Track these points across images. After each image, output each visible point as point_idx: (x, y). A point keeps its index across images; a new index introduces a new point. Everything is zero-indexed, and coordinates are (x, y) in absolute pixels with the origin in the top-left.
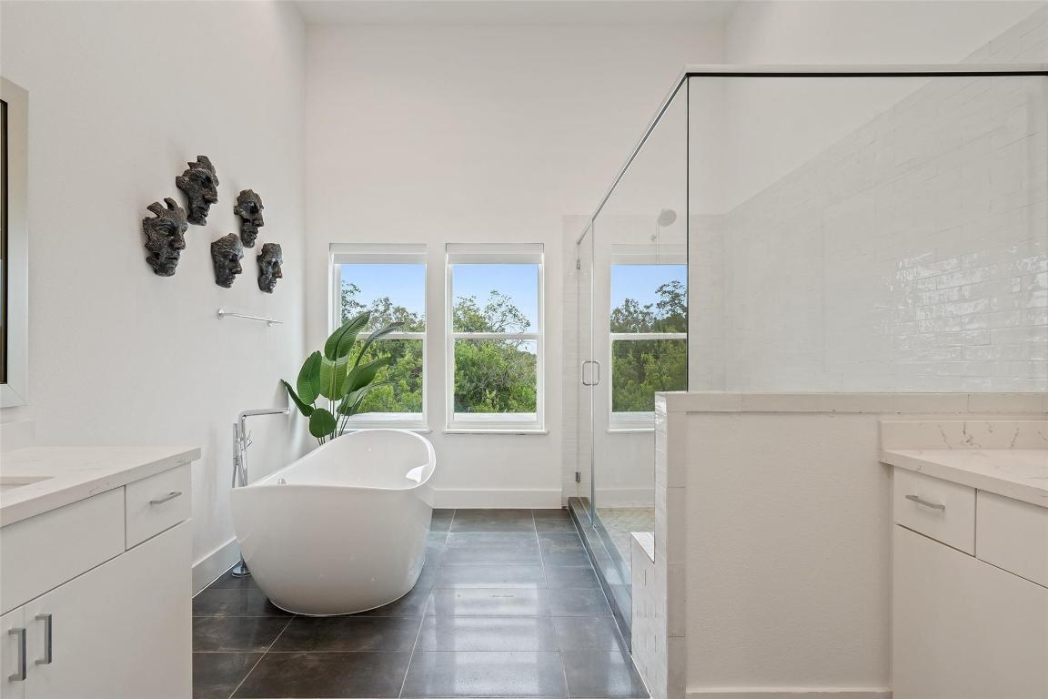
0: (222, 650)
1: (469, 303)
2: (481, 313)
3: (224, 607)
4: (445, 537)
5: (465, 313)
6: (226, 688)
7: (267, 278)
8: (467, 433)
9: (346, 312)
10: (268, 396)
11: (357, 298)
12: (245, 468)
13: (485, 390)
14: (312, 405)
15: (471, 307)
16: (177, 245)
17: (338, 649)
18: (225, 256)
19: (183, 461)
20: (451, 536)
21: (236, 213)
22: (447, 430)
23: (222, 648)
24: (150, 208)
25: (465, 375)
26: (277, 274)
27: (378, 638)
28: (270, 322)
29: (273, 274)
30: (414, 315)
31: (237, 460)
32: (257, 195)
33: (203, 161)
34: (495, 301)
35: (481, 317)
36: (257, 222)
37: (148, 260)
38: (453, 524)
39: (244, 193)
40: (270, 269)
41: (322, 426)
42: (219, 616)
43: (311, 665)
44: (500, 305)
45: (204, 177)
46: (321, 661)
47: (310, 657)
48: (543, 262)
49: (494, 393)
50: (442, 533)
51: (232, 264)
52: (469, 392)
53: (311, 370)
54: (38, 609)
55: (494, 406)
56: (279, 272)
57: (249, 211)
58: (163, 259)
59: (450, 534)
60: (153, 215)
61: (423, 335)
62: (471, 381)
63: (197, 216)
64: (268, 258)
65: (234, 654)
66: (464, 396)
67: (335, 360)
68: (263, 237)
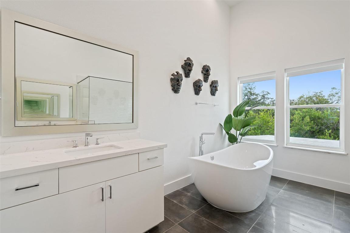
0: (184, 206)
1: (319, 94)
2: (326, 97)
3: (191, 192)
4: (278, 192)
5: (317, 98)
6: (178, 220)
7: (213, 91)
8: (296, 149)
9: (265, 101)
10: (215, 129)
11: (269, 96)
12: (202, 150)
13: (325, 129)
14: (229, 132)
15: (321, 96)
16: (179, 84)
17: (215, 223)
18: (197, 86)
19: (160, 148)
20: (282, 192)
21: (202, 73)
22: (285, 146)
23: (184, 205)
24: (172, 75)
25: (314, 123)
26: (216, 90)
27: (231, 225)
28: (215, 105)
29: (215, 90)
30: (293, 100)
31: (200, 148)
32: (208, 66)
33: (189, 59)
34: (334, 91)
35: (326, 99)
36: (208, 74)
37: (172, 89)
38: (285, 186)
39: (204, 66)
40: (214, 88)
41: (233, 139)
42: (189, 194)
43: (204, 225)
44: (337, 94)
45: (189, 64)
46: (207, 225)
47: (205, 222)
48: (344, 68)
49: (330, 131)
50: (278, 189)
51: (199, 88)
52: (316, 130)
53: (229, 120)
54: (109, 183)
55: (330, 136)
56: (217, 89)
57: (206, 71)
58: (175, 89)
59: (282, 191)
60: (173, 77)
61: (274, 107)
62: (318, 126)
63: (187, 75)
64: (213, 85)
65: (185, 209)
66: (314, 131)
67: (237, 117)
68: (211, 78)
